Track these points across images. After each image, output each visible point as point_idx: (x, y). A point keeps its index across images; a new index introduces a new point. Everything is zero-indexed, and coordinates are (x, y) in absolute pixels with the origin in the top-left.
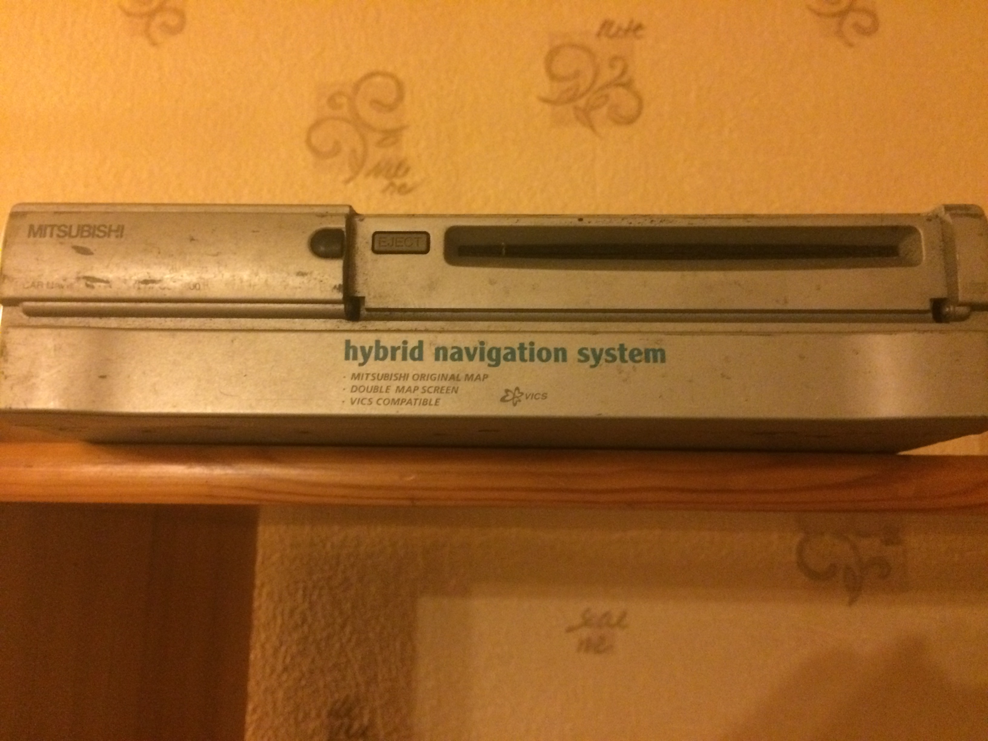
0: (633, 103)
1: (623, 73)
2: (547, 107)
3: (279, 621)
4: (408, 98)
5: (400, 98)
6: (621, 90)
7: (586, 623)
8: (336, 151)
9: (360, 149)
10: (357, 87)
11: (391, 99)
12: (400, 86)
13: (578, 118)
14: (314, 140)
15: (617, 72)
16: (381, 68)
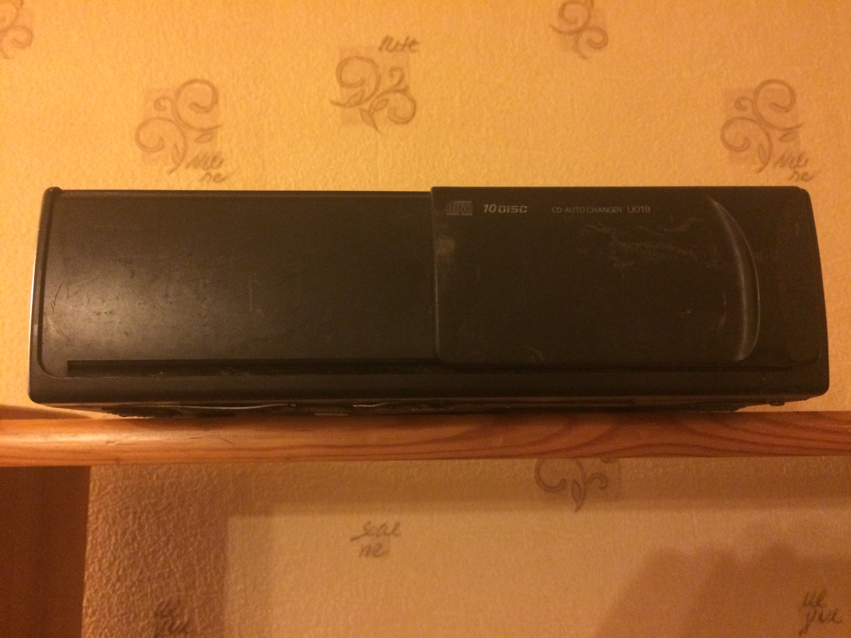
0: (409, 107)
1: (400, 82)
2: (338, 109)
3: (113, 541)
4: (221, 101)
5: (215, 102)
6: (399, 95)
7: (367, 533)
8: (161, 147)
9: (181, 145)
10: (178, 93)
11: (207, 102)
12: (215, 91)
13: (363, 119)
14: (142, 137)
15: (396, 81)
16: (199, 77)
